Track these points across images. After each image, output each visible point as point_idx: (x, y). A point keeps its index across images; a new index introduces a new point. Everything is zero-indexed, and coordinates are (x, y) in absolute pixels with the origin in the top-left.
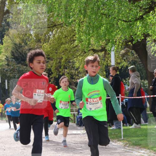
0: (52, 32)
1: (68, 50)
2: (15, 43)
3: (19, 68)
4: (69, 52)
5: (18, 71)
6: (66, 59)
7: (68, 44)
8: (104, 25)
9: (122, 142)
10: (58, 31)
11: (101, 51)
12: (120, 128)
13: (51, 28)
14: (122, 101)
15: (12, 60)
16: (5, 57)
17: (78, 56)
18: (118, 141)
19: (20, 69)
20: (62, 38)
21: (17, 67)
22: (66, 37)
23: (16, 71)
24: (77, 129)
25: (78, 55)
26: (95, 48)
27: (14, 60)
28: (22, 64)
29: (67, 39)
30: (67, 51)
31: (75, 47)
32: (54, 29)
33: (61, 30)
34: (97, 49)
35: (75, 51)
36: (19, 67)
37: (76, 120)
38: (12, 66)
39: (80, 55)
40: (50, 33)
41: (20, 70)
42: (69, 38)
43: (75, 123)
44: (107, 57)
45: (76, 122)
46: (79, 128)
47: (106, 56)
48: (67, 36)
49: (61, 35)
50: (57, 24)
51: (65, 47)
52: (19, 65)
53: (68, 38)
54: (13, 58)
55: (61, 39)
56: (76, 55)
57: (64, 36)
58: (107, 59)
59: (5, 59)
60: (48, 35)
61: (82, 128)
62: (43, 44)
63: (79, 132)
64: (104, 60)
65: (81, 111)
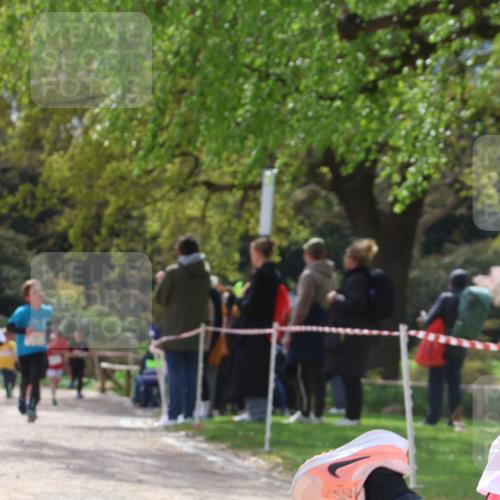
0: (80, 119)
1: (125, 180)
6: (120, 209)
9: (264, 460)
12: (262, 420)
14: (279, 342)
17: (159, 199)
18: (254, 454)
24: (133, 415)
25: (158, 196)
26: (215, 177)
31: (150, 172)
37: (133, 389)
39: (163, 196)
40: (75, 121)
43: (128, 395)
45: (133, 394)
46: (140, 411)
51: (119, 168)
56: (153, 198)
60: (67, 128)
61: (150, 412)
62: (50, 154)
63: (139, 423)
64: (238, 216)
65: (150, 364)
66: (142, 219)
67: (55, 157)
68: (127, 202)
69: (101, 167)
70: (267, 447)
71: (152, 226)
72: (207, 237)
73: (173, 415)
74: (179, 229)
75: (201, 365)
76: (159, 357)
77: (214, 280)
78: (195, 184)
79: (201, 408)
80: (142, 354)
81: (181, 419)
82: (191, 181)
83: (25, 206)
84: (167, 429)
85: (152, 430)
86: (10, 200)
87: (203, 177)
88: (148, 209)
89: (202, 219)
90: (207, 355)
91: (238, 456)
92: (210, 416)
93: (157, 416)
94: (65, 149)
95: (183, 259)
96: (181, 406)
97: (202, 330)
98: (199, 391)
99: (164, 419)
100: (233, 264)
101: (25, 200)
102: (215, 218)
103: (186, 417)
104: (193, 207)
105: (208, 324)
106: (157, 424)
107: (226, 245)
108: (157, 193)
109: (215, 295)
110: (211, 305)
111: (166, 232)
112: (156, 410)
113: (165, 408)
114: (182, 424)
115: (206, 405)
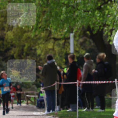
6: (29, 47)
24: (37, 111)
37: (36, 103)
43: (35, 105)
45: (36, 105)
46: (39, 110)
61: (42, 110)
62: (7, 31)
63: (39, 113)
64: (64, 48)
65: (41, 95)
66: (35, 50)
67: (9, 32)
68: (31, 45)
69: (22, 35)
71: (39, 52)
72: (55, 54)
73: (49, 111)
74: (46, 52)
75: (56, 94)
76: (44, 92)
77: (58, 68)
78: (50, 39)
79: (57, 108)
80: (38, 91)
81: (51, 112)
82: (49, 38)
83: (1, 47)
84: (47, 115)
85: (43, 115)
87: (52, 36)
88: (37, 47)
89: (53, 49)
90: (58, 91)
92: (60, 110)
93: (44, 111)
94: (12, 30)
95: (48, 62)
96: (51, 108)
97: (56, 83)
98: (56, 102)
99: (46, 112)
100: (63, 62)
102: (57, 49)
103: (52, 111)
104: (50, 46)
105: (57, 81)
107: (61, 57)
108: (39, 42)
109: (59, 72)
110: (58, 76)
111: (43, 54)
112: (44, 109)
113: (46, 108)
114: (52, 113)
115: (58, 107)
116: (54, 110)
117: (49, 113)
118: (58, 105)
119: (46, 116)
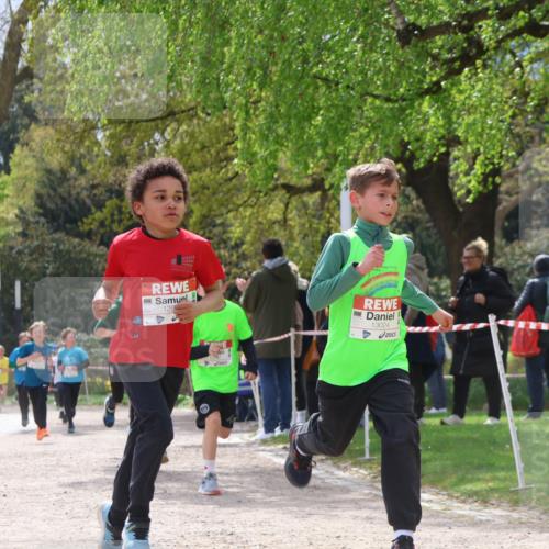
0: (162, 134)
1: (208, 188)
2: (49, 167)
3: (58, 246)
4: (214, 194)
5: (55, 253)
6: (204, 217)
7: (211, 169)
8: (321, 112)
9: (365, 469)
10: (181, 130)
11: (312, 189)
13: (159, 121)
15: (37, 219)
16: (16, 211)
17: (240, 206)
18: (355, 464)
19: (62, 247)
20: (194, 153)
21: (53, 240)
22: (203, 147)
23: (49, 253)
25: (240, 202)
26: (294, 181)
27: (42, 219)
28: (68, 233)
29: (208, 156)
30: (206, 191)
31: (231, 179)
32: (168, 126)
33: (189, 126)
34: (299, 185)
35: (229, 190)
36: (59, 242)
38: (37, 239)
39: (245, 202)
40: (157, 136)
41: (61, 251)
42: (213, 151)
44: (328, 209)
46: (237, 426)
47: (326, 205)
48: (207, 144)
49: (189, 143)
50: (176, 110)
51: (201, 178)
52: (57, 236)
53: (209, 151)
54: (40, 215)
55: (189, 155)
56: (234, 204)
57: (198, 146)
58: (328, 215)
59: (17, 216)
60: (149, 144)
61: (246, 425)
63: (236, 439)
64: (320, 217)
65: (243, 375)
68: (210, 210)
70: (367, 456)
71: (236, 232)
73: (269, 428)
75: (294, 372)
78: (275, 188)
79: (297, 418)
81: (278, 431)
83: (113, 221)
84: (264, 442)
85: (249, 444)
86: (98, 215)
87: (282, 181)
88: (231, 216)
89: (284, 222)
91: (339, 468)
93: (254, 430)
95: (268, 263)
97: (292, 334)
98: (294, 399)
99: (261, 433)
101: (112, 215)
102: (295, 220)
103: (282, 429)
104: (274, 211)
105: (297, 328)
106: (253, 439)
108: (239, 200)
110: (298, 309)
111: (248, 238)
112: (252, 423)
113: (261, 421)
114: (280, 436)
115: (302, 415)
116: (285, 425)
117: (270, 435)
118: (300, 407)
119: (262, 448)
